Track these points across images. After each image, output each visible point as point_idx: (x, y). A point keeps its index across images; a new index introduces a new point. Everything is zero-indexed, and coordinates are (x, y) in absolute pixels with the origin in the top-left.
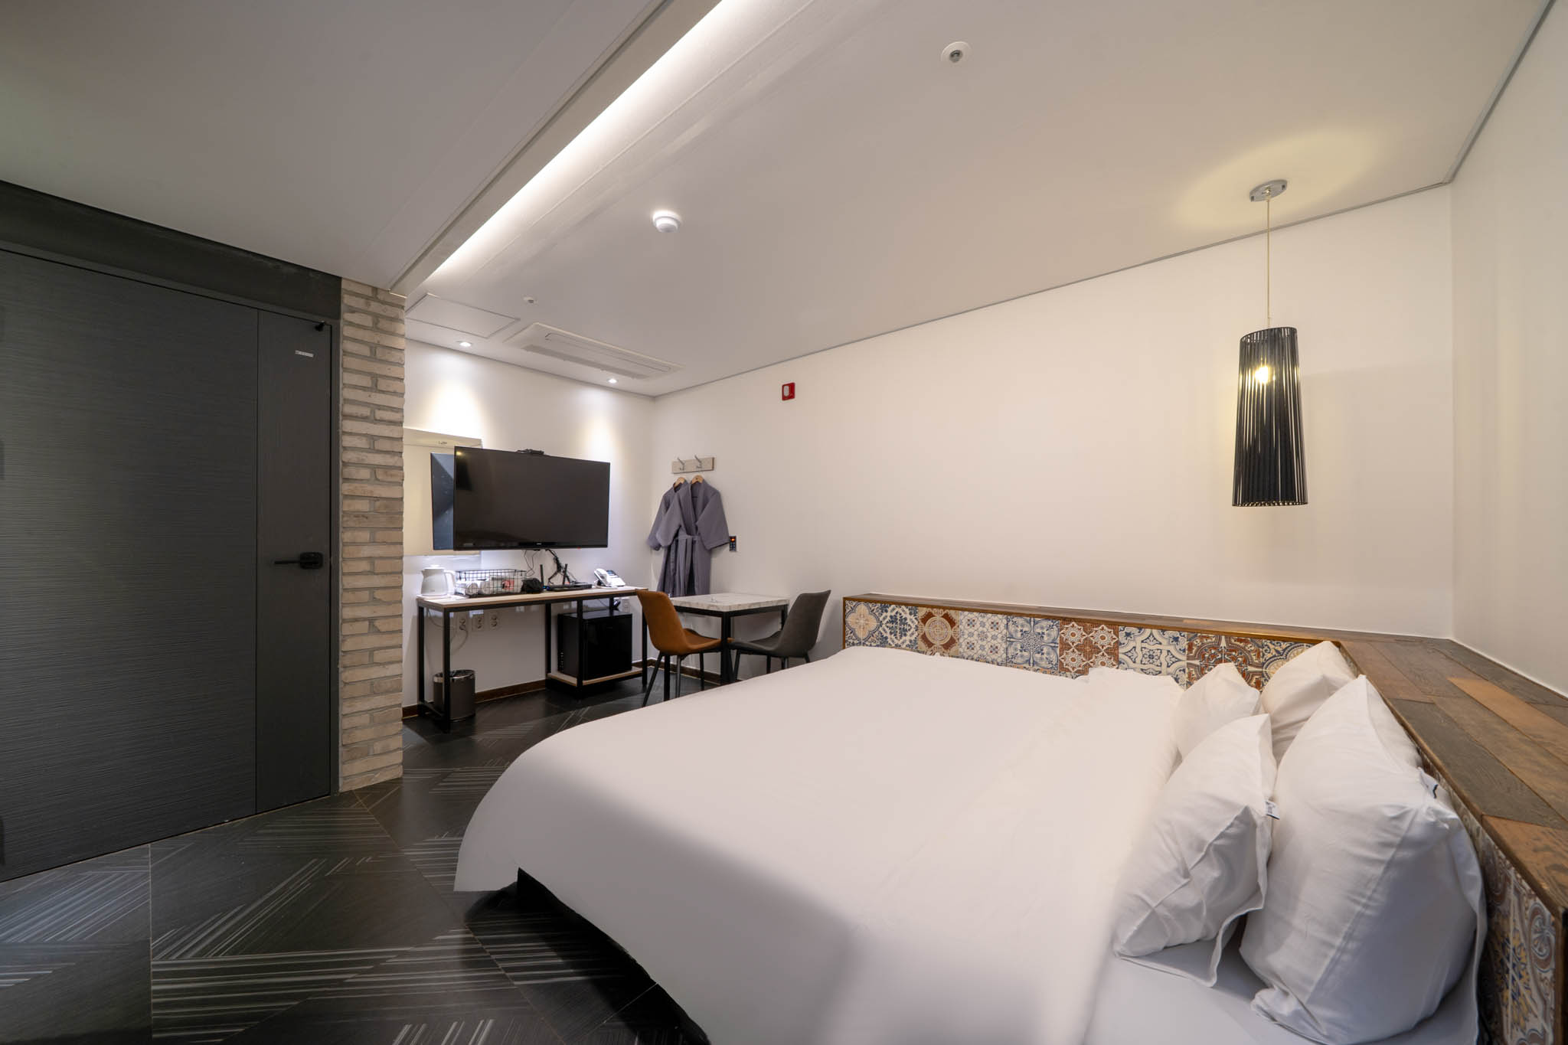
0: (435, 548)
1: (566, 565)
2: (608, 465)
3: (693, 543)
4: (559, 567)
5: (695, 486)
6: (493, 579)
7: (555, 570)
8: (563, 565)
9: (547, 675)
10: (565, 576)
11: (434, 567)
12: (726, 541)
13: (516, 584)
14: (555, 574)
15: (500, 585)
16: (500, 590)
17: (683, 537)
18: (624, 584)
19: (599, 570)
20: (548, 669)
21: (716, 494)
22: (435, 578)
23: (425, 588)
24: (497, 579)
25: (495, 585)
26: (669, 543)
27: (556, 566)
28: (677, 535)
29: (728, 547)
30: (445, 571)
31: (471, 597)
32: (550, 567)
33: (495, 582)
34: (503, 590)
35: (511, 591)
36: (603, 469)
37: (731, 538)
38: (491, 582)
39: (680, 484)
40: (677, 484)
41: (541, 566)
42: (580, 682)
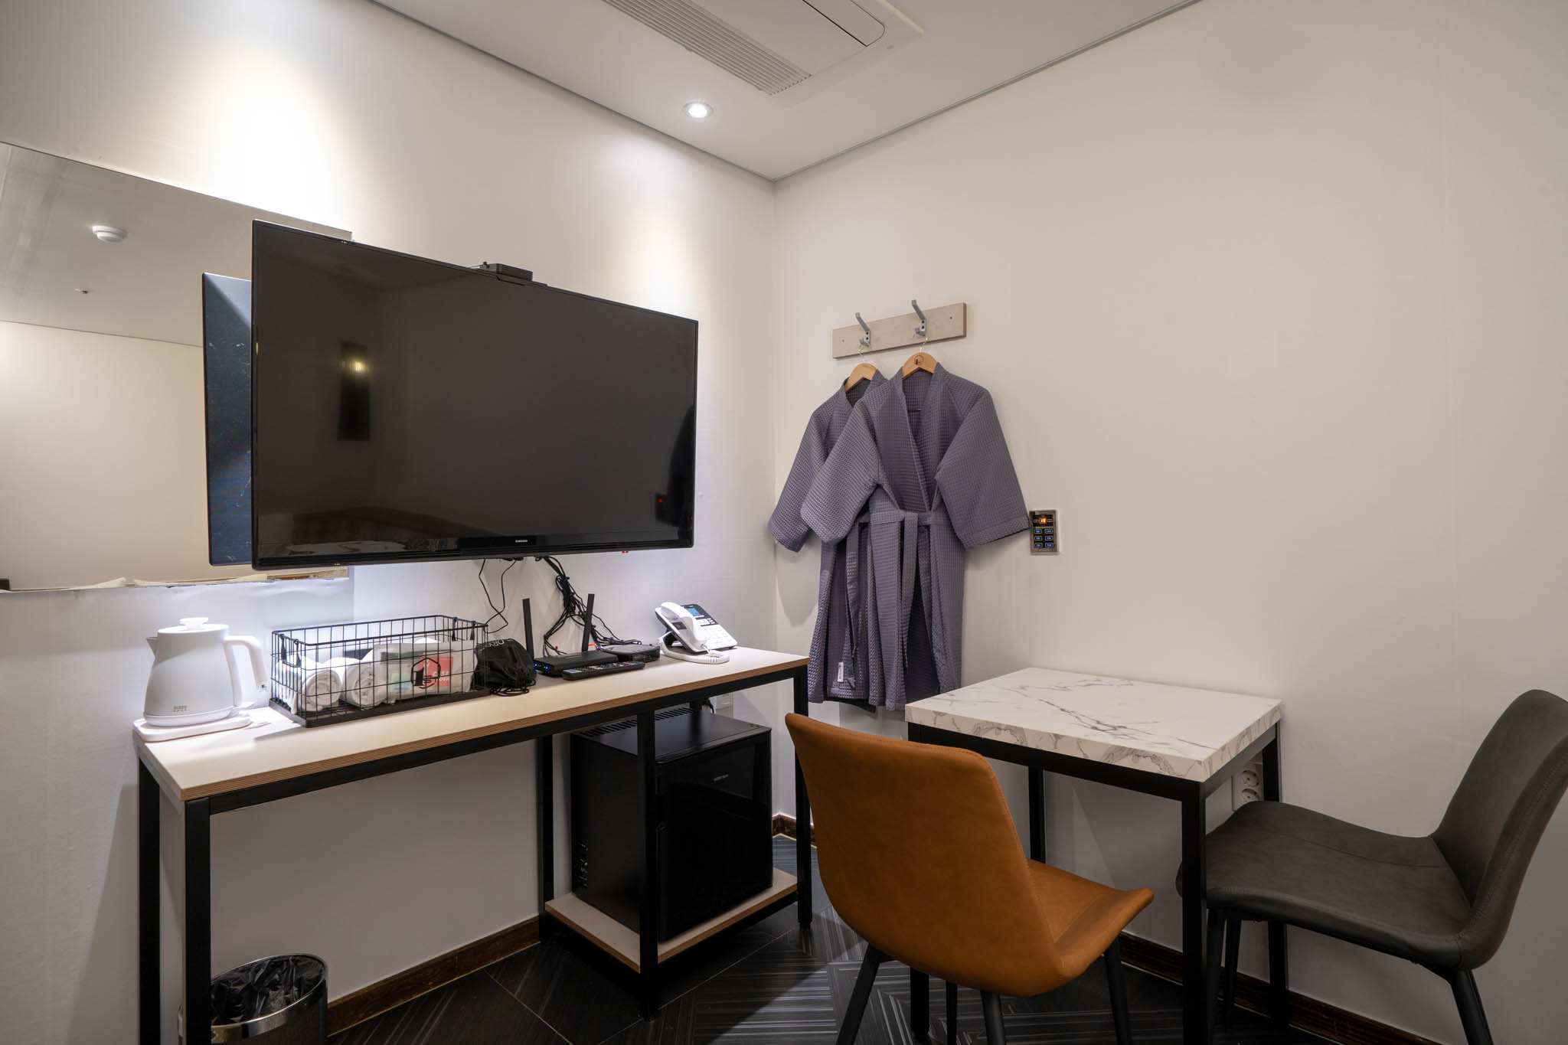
0: (215, 559)
1: (591, 597)
2: (695, 324)
3: (923, 529)
4: (570, 601)
5: (918, 379)
6: (387, 658)
7: (559, 608)
8: (582, 595)
9: (541, 905)
10: (590, 631)
11: (192, 625)
12: (1024, 522)
13: (456, 667)
14: (560, 622)
15: (406, 675)
16: (409, 690)
17: (886, 516)
18: (733, 642)
19: (666, 605)
20: (546, 890)
21: (980, 397)
22: (189, 666)
23: (156, 701)
24: (400, 658)
25: (394, 677)
26: (841, 534)
27: (561, 597)
28: (865, 509)
29: (1024, 542)
30: (227, 638)
31: (312, 719)
32: (547, 605)
33: (393, 667)
34: (419, 691)
35: (443, 689)
36: (682, 333)
37: (1034, 516)
38: (380, 668)
39: (864, 382)
40: (851, 384)
41: (526, 603)
42: (648, 950)
